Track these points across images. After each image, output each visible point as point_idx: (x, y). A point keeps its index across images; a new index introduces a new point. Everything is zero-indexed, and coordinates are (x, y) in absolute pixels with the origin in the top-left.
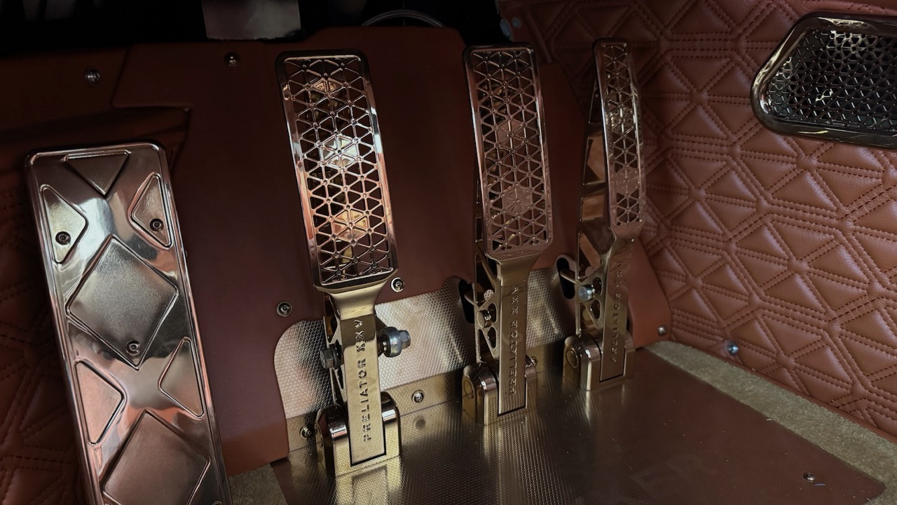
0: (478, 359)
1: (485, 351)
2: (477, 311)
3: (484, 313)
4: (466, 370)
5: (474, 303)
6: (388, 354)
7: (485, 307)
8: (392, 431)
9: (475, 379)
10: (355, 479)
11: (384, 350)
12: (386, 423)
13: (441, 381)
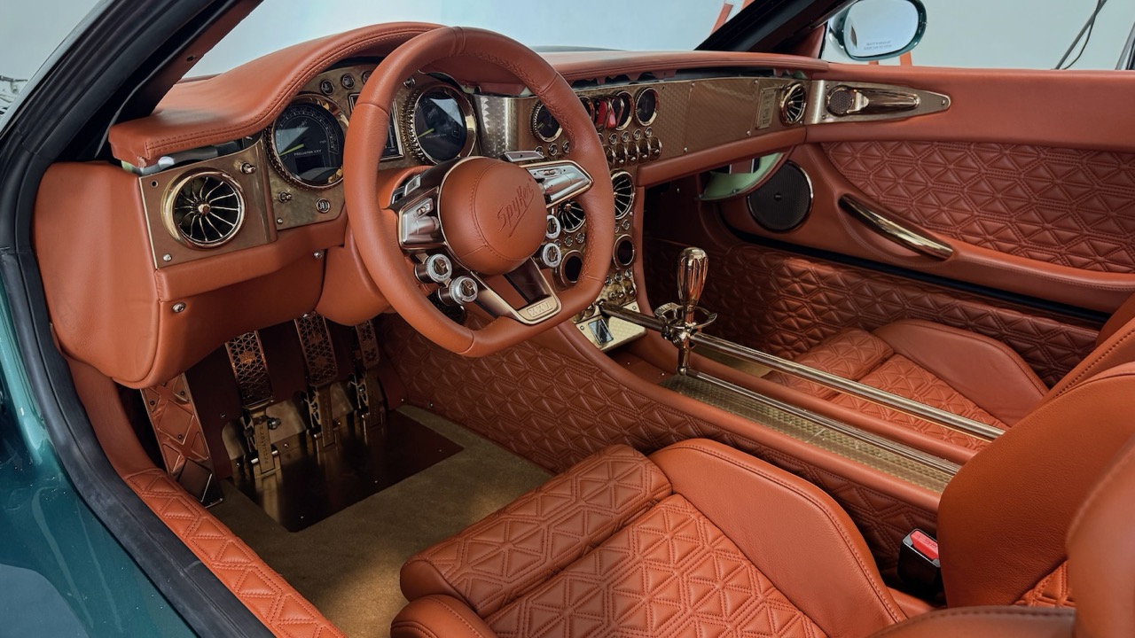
0: (313, 426)
1: (315, 422)
2: (310, 405)
3: (313, 406)
4: (308, 431)
5: (308, 401)
6: (272, 429)
7: (313, 403)
8: (277, 459)
9: (312, 434)
10: (263, 479)
11: (270, 428)
12: (274, 456)
13: (297, 437)
